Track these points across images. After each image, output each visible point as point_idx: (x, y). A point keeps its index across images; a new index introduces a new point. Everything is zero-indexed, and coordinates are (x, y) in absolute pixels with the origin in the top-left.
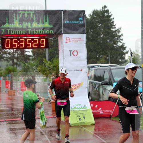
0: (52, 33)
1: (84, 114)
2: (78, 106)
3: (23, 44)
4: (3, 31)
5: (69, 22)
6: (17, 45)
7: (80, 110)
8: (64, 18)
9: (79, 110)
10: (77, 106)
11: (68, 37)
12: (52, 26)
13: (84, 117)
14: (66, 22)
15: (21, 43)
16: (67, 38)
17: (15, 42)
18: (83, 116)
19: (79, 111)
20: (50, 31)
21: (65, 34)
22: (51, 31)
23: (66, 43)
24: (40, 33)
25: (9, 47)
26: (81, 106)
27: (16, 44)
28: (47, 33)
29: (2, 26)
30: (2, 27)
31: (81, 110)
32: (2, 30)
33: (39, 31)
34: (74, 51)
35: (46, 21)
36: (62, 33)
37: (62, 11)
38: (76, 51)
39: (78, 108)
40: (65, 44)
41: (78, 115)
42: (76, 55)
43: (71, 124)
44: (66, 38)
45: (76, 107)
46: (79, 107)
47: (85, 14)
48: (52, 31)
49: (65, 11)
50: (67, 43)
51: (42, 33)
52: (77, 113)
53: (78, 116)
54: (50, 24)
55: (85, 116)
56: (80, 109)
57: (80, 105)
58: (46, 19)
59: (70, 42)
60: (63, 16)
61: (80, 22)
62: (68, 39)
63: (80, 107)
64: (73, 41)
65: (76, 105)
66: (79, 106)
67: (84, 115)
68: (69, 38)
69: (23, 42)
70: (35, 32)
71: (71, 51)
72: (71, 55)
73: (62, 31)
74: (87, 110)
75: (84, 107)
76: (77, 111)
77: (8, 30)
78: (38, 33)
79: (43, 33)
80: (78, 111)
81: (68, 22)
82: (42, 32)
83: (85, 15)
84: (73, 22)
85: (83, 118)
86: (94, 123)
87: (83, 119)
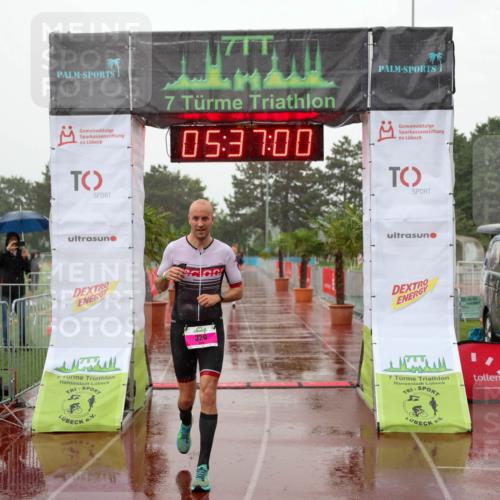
0: (333, 106)
1: (434, 392)
2: (415, 360)
3: (238, 146)
4: (169, 100)
5: (394, 69)
6: (221, 150)
7: (420, 375)
8: (375, 57)
9: (417, 374)
10: (412, 359)
11: (387, 122)
12: (331, 84)
13: (433, 404)
14: (381, 69)
15: (231, 143)
16: (383, 123)
17: (213, 137)
18: (430, 400)
19: (418, 381)
20: (327, 99)
21: (377, 109)
22: (330, 102)
23: (379, 141)
24: (291, 107)
25: (194, 155)
26: (427, 363)
27: (216, 146)
28: (315, 106)
29: (168, 86)
30: (165, 88)
31: (423, 375)
32: (167, 97)
33: (289, 99)
34: (407, 169)
35: (313, 67)
36: (369, 106)
37: (370, 30)
38: (414, 169)
39: (413, 370)
40: (376, 143)
41: (411, 394)
42: (415, 184)
43: (381, 426)
44: (380, 124)
45: (409, 366)
46: (419, 363)
47: (453, 39)
48: (333, 99)
49: (379, 33)
50: (382, 142)
51: (296, 107)
52: (409, 387)
53: (411, 399)
54: (325, 76)
55: (438, 400)
56: (422, 371)
57: (422, 357)
58: (313, 59)
59: (393, 137)
60: (371, 49)
61: (434, 69)
62: (386, 127)
63: (423, 365)
64: (404, 135)
65: (409, 357)
66: (419, 359)
67: (433, 395)
68: (390, 123)
69: (239, 141)
70: (275, 103)
71: (394, 169)
72: (395, 184)
73: (366, 99)
74: (447, 378)
75: (437, 366)
76: (408, 378)
77: (187, 98)
78: (284, 107)
79: (303, 107)
80: (414, 379)
81: (389, 69)
82: (299, 102)
83: (452, 42)
84: (405, 69)
85: (430, 407)
86: (468, 426)
87: (428, 409)
